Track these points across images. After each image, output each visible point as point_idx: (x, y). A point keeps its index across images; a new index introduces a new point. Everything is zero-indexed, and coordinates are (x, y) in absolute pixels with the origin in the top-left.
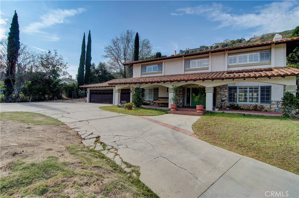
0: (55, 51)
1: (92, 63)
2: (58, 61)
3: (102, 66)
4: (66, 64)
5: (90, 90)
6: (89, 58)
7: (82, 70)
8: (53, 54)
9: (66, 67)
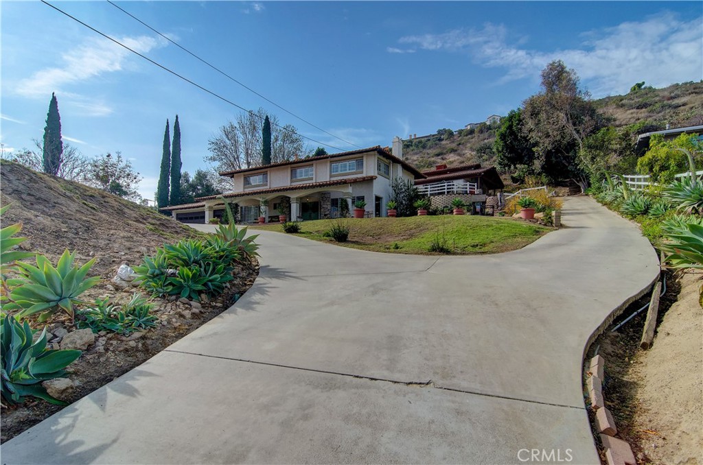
0: (118, 153)
1: (182, 171)
2: (122, 170)
3: (201, 176)
4: (136, 174)
5: (177, 214)
6: (177, 163)
7: (165, 184)
8: (114, 159)
9: (136, 180)
